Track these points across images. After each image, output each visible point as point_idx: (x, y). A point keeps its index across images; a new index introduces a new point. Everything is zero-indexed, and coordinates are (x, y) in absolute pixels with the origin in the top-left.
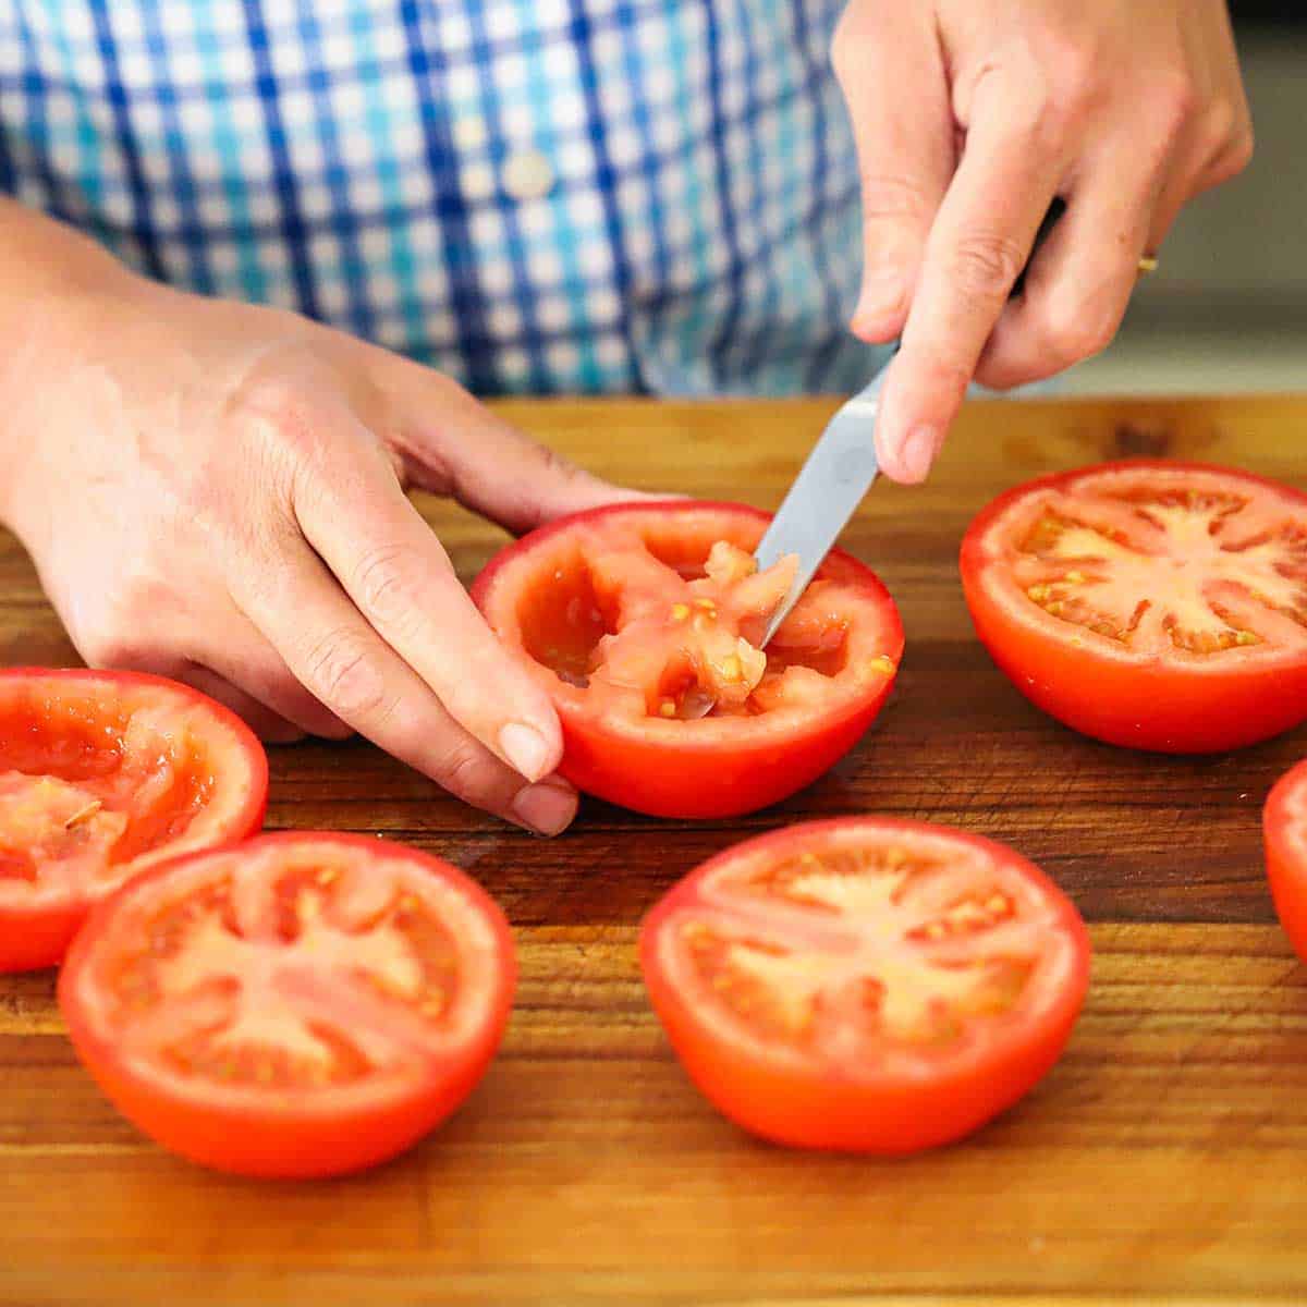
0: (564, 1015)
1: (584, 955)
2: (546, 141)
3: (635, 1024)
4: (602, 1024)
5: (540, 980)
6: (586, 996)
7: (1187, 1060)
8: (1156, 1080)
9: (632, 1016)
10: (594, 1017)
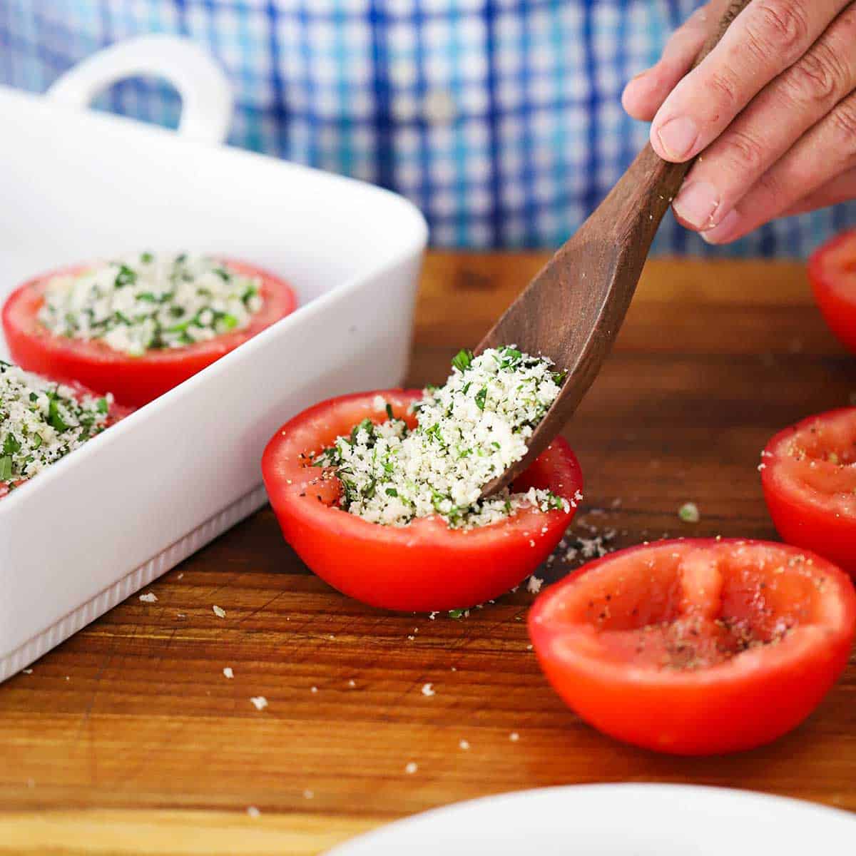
2: (456, 85)
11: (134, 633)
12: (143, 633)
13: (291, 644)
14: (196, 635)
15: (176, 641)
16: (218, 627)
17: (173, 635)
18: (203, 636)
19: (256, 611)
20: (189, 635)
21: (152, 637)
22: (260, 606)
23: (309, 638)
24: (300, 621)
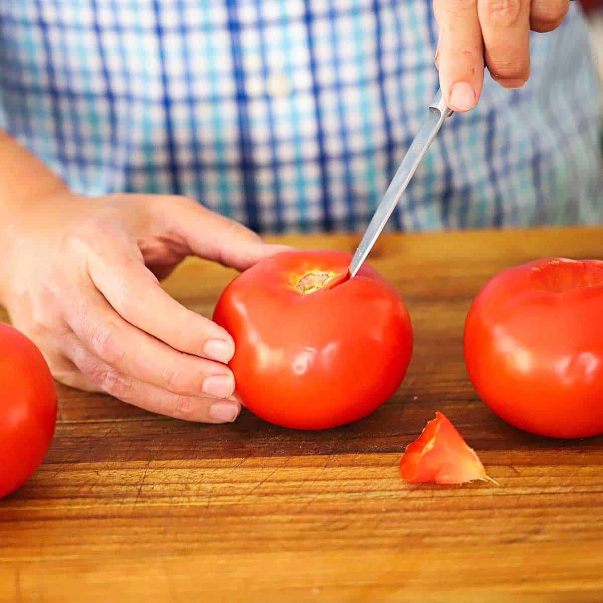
0: (88, 500)
1: (98, 474)
2: (289, 69)
3: (122, 503)
4: (106, 504)
5: (77, 486)
6: (99, 492)
7: (388, 511)
8: (373, 520)
9: (121, 500)
10: (102, 500)
11: (182, 502)
12: (189, 502)
13: (290, 502)
14: (225, 501)
15: (212, 506)
16: (239, 495)
17: (209, 502)
18: (230, 501)
19: (262, 482)
20: (220, 501)
21: (195, 504)
22: (264, 479)
23: (302, 498)
24: (293, 487)
